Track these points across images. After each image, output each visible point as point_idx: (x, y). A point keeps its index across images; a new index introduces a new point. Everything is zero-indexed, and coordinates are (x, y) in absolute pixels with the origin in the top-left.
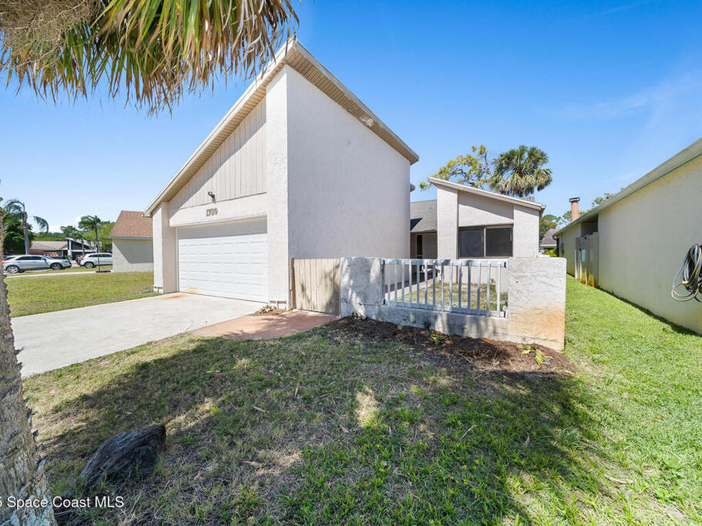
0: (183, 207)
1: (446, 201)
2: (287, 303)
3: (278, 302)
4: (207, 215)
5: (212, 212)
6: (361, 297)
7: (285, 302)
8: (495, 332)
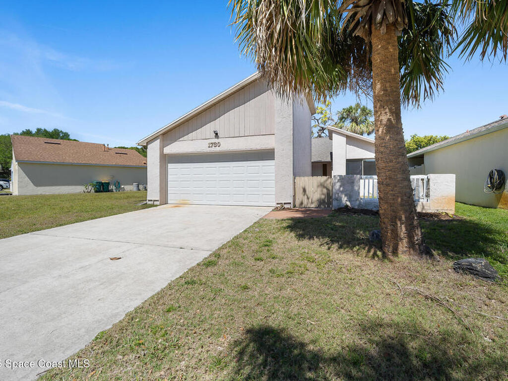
0: (180, 139)
1: (338, 142)
2: (292, 203)
3: (285, 204)
4: (209, 147)
5: (215, 144)
6: (347, 196)
7: (290, 203)
8: (423, 208)
